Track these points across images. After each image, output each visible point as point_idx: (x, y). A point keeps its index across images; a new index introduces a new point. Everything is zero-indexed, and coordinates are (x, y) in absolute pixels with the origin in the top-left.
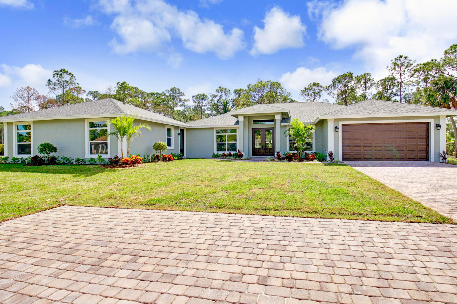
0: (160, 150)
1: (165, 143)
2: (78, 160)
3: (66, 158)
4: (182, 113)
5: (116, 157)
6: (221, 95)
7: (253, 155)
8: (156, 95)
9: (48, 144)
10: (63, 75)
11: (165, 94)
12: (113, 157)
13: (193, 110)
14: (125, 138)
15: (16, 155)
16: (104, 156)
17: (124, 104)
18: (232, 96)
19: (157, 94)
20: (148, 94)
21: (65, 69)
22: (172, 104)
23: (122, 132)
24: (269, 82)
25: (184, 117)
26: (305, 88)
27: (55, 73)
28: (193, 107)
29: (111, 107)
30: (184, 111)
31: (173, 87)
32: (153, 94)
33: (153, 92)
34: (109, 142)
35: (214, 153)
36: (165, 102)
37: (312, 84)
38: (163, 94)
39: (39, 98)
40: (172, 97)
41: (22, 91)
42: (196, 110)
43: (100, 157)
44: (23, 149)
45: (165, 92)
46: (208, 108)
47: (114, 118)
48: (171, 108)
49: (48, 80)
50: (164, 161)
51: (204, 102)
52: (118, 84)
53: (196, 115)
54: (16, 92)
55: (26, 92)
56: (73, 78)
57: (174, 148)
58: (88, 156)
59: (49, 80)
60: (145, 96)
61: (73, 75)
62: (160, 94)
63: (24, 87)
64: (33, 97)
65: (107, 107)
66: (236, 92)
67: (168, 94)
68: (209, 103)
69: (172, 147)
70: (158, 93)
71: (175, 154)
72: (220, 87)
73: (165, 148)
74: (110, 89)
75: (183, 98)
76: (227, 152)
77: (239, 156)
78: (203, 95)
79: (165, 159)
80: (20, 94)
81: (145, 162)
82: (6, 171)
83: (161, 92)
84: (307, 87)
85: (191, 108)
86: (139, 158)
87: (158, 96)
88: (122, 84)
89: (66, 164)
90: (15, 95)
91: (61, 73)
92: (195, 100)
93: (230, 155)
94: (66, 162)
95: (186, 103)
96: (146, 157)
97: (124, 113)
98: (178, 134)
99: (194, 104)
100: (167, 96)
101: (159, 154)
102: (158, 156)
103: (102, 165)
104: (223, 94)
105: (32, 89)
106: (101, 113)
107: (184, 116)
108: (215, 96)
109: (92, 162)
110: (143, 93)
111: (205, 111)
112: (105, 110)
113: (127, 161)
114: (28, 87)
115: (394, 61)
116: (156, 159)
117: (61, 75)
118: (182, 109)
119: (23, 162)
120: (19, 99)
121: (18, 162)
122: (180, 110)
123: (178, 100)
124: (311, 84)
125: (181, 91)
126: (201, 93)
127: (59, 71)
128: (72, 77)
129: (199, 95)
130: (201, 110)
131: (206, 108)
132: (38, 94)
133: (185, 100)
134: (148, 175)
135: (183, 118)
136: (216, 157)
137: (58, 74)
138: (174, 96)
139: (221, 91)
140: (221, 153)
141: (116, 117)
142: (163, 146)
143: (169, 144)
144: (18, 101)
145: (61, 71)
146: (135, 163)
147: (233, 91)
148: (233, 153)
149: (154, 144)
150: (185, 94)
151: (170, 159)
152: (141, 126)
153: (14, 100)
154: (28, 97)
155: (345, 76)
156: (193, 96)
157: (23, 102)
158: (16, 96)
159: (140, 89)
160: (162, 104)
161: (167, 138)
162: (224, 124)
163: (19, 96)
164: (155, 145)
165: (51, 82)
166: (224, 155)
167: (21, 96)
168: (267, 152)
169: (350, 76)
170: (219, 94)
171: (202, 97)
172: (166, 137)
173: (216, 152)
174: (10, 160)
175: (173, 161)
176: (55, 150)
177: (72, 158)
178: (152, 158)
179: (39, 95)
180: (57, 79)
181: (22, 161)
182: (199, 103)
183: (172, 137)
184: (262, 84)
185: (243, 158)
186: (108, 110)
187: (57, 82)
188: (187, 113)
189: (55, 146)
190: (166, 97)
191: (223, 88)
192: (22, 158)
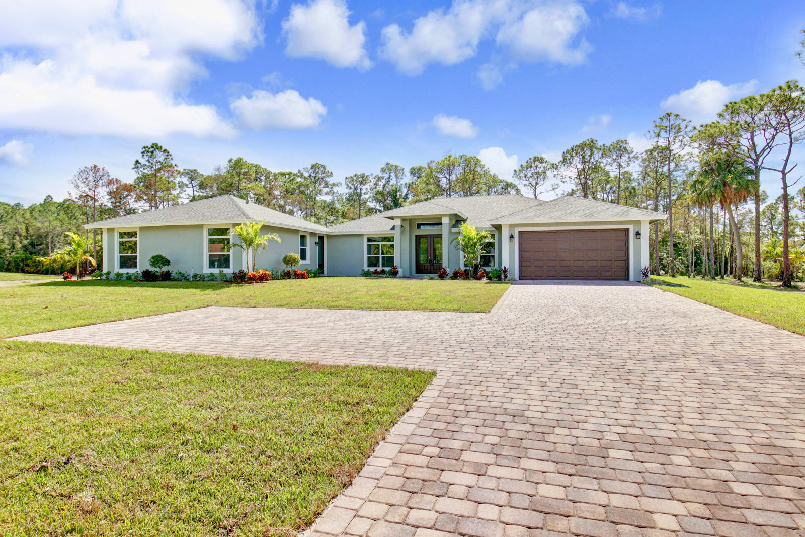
0: (292, 264)
1: (298, 256)
2: (195, 276)
3: (180, 273)
4: (328, 206)
5: (241, 272)
6: (389, 177)
7: (416, 273)
8: (287, 176)
9: (160, 256)
10: (155, 152)
11: (302, 175)
12: (237, 272)
13: (348, 200)
14: (250, 249)
15: (117, 269)
16: (226, 271)
17: (247, 203)
18: (407, 179)
19: (289, 174)
20: (275, 175)
21: (157, 144)
22: (312, 191)
23: (248, 243)
24: (462, 157)
25: (332, 212)
26: (522, 166)
27: (144, 150)
28: (347, 196)
29: (233, 209)
30: (333, 202)
31: (314, 163)
32: (283, 174)
33: (283, 171)
34: (231, 253)
35: (363, 270)
36: (302, 188)
37: (533, 158)
38: (299, 174)
39: (110, 182)
40: (313, 179)
41: (86, 173)
42: (352, 199)
43: (221, 272)
44: (128, 262)
45: (302, 170)
46: (370, 197)
47: (239, 225)
48: (312, 198)
49: (135, 160)
50: (295, 278)
51: (364, 187)
52: (230, 161)
53: (352, 210)
54: (77, 174)
55: (91, 173)
56: (169, 156)
57: (310, 262)
58: (207, 270)
59: (137, 161)
60: (271, 178)
61: (168, 152)
62: (294, 175)
63: (89, 166)
64: (101, 181)
65: (229, 210)
66: (413, 172)
67: (306, 175)
68: (372, 189)
69: (308, 261)
70: (291, 173)
71: (311, 270)
72: (388, 164)
73: (298, 262)
74: (218, 169)
75: (331, 180)
76: (380, 269)
77: (394, 274)
78: (363, 176)
79: (297, 276)
80: (83, 177)
81: (273, 279)
82: (122, 286)
83: (295, 171)
84: (525, 164)
85: (344, 197)
86: (267, 272)
87: (291, 178)
88: (236, 161)
89: (181, 280)
90: (76, 178)
91: (152, 150)
92: (350, 185)
93: (383, 272)
94: (180, 278)
95: (335, 189)
96: (274, 273)
97: (250, 218)
98: (316, 243)
99: (348, 190)
100: (306, 179)
101: (290, 269)
102: (288, 272)
103: (225, 281)
104: (393, 174)
105: (101, 169)
106: (223, 218)
107: (333, 210)
108: (379, 179)
109: (212, 278)
110: (268, 174)
111: (365, 202)
112: (226, 213)
113: (254, 276)
114: (95, 166)
115: (658, 121)
116: (286, 275)
117: (152, 152)
118: (328, 198)
119: (129, 278)
120: (81, 185)
121: (122, 279)
122: (325, 201)
123: (323, 184)
124: (530, 159)
125: (328, 169)
126: (359, 173)
127: (150, 147)
128: (167, 155)
129: (356, 175)
130: (360, 200)
131: (367, 197)
132: (109, 176)
133: (334, 185)
134: (277, 290)
135: (330, 213)
136: (366, 274)
137: (148, 152)
138: (317, 178)
139: (390, 170)
140: (372, 269)
141: (240, 224)
142: (295, 260)
143: (303, 257)
144: (80, 188)
145: (153, 147)
146: (262, 278)
147: (409, 170)
148: (387, 269)
149: (284, 256)
150: (334, 174)
151: (303, 277)
152: (270, 236)
153: (73, 186)
154: (95, 181)
155: (582, 147)
156: (346, 178)
157: (86, 189)
158: (77, 180)
159: (263, 166)
160: (297, 191)
161: (301, 249)
162: (377, 229)
163: (81, 179)
164: (285, 258)
165: (139, 163)
166: (376, 272)
167: (84, 180)
168: (435, 268)
169: (591, 145)
170: (386, 176)
171: (361, 179)
172: (300, 247)
173: (366, 268)
174: (112, 276)
175: (307, 278)
176: (167, 262)
177: (188, 273)
178: (281, 275)
179: (111, 178)
180: (147, 158)
181: (127, 277)
182: (356, 189)
183: (308, 248)
184: (449, 160)
185: (398, 276)
186: (230, 214)
187: (147, 163)
188: (337, 206)
189: (169, 259)
190: (303, 180)
191: (392, 166)
192: (128, 273)
